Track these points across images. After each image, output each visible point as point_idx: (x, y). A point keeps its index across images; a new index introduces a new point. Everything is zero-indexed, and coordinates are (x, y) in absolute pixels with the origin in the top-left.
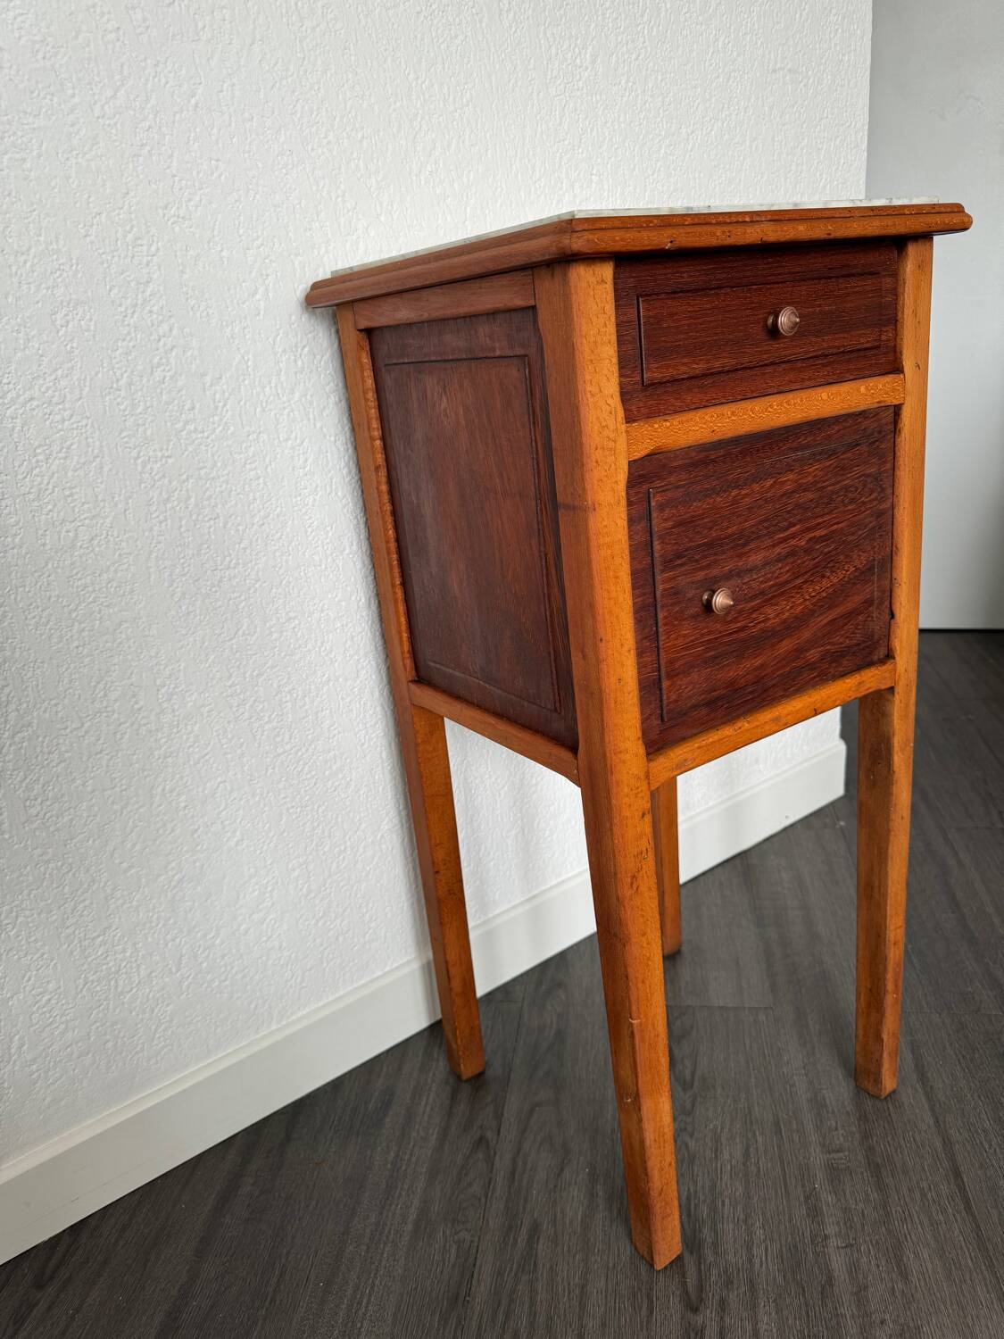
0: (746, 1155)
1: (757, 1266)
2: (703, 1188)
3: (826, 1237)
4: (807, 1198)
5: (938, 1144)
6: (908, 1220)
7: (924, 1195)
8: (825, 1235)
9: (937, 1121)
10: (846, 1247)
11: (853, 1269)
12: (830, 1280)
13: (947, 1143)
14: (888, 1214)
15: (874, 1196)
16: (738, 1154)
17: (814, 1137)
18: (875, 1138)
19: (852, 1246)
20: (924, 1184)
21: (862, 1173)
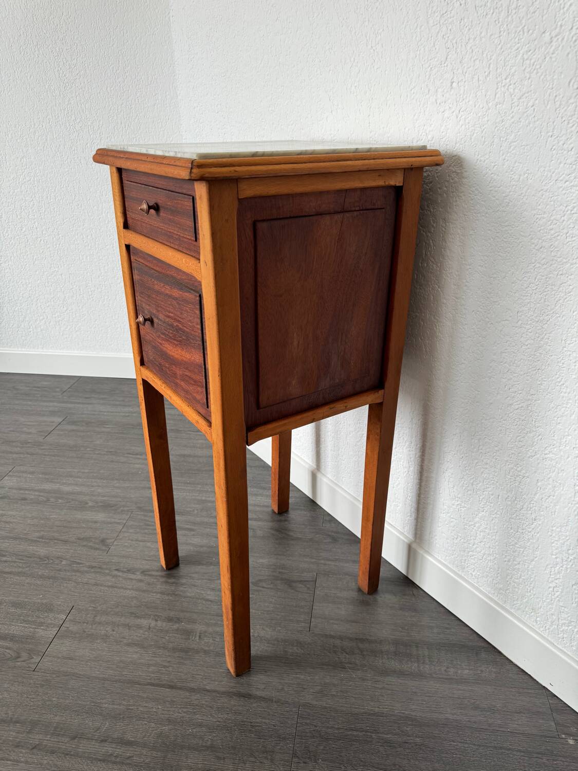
0: (208, 600)
1: (152, 594)
2: (195, 582)
3: (156, 621)
4: (178, 619)
5: (192, 685)
6: (154, 655)
7: (165, 667)
8: (157, 621)
9: (208, 691)
10: (150, 627)
11: (139, 627)
12: (138, 617)
13: (192, 690)
14: (159, 648)
15: (171, 645)
16: (209, 597)
17: (210, 630)
18: (203, 656)
19: (149, 629)
20: (170, 669)
21: (185, 644)
